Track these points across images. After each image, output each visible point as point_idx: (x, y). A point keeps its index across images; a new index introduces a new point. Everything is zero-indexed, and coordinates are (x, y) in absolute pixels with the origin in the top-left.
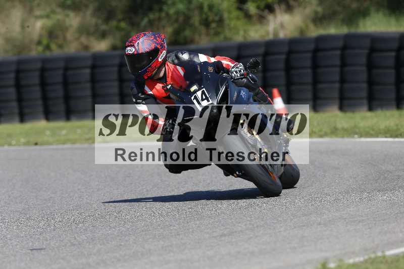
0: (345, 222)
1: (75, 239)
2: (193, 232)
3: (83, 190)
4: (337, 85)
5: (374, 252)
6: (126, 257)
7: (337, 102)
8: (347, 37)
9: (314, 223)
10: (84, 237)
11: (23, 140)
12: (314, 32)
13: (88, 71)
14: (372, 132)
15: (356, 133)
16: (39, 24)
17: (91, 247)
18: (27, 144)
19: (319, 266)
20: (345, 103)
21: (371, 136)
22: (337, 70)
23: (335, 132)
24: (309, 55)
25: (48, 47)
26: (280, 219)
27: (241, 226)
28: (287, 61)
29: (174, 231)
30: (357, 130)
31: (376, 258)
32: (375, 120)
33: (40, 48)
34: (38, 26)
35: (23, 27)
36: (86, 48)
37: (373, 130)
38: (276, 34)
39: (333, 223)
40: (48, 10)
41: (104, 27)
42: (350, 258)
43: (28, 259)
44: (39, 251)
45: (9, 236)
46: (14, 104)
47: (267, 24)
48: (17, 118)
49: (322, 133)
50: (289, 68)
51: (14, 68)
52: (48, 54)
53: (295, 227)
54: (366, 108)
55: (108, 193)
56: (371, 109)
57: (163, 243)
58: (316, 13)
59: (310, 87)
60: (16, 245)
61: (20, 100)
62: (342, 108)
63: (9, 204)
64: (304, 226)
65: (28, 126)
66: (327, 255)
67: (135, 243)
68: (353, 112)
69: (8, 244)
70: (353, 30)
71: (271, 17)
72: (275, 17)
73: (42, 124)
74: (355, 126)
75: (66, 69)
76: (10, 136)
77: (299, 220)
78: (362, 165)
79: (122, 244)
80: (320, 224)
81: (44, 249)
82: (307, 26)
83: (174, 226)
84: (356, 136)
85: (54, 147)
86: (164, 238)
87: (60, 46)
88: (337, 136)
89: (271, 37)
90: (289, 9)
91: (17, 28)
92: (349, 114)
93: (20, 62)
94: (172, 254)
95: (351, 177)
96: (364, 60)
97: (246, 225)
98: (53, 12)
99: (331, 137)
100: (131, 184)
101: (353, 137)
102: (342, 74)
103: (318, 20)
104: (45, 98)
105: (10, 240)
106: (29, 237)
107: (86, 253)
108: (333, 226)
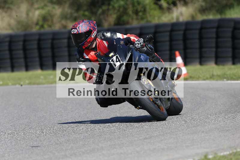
0: (218, 131)
1: (58, 140)
2: (128, 136)
3: (63, 111)
4: (214, 50)
5: (236, 149)
6: (88, 151)
7: (214, 59)
8: (220, 21)
9: (200, 131)
10: (63, 140)
11: (27, 82)
12: (200, 18)
13: (66, 41)
14: (234, 77)
15: (226, 78)
16: (37, 13)
17: (67, 145)
18: (30, 84)
19: (203, 157)
20: (219, 60)
21: (234, 80)
22: (214, 40)
23: (212, 77)
24: (197, 32)
25: (42, 26)
26: (179, 129)
27: (156, 133)
28: (185, 35)
29: (116, 136)
30: (226, 76)
31: (237, 152)
32: (236, 70)
33: (38, 27)
34: (37, 14)
35: (27, 15)
36: (65, 27)
37: (235, 76)
38: (178, 18)
39: (211, 131)
40: (42, 4)
41: (75, 15)
42: (221, 152)
43: (30, 152)
44: (36, 147)
45: (19, 139)
46: (22, 60)
47: (173, 13)
48: (24, 69)
49: (205, 78)
50: (185, 39)
51: (22, 39)
52: (42, 31)
53: (189, 134)
54: (231, 63)
55: (78, 113)
56: (234, 63)
57: (110, 143)
58: (202, 6)
59: (198, 51)
60: (23, 144)
61: (26, 58)
62: (216, 63)
63: (19, 119)
64: (194, 133)
65: (31, 73)
66: (208, 150)
67: (93, 143)
68: (223, 65)
69: (18, 143)
70: (223, 17)
71: (174, 9)
72: (177, 9)
73: (39, 72)
74: (225, 74)
75: (53, 39)
76: (20, 79)
77: (191, 129)
78: (228, 97)
79: (86, 143)
80: (203, 132)
81: (40, 146)
82: (196, 14)
83: (117, 133)
84: (225, 80)
85: (45, 85)
86: (111, 140)
87: (50, 26)
88: (214, 79)
89: (175, 20)
90: (186, 3)
91: (24, 15)
92: (221, 67)
93: (25, 35)
94: (115, 150)
95: (222, 104)
96: (230, 34)
97: (159, 132)
98: (45, 5)
99: (210, 80)
100: (91, 108)
101: (223, 80)
102: (217, 43)
103: (203, 10)
104: (41, 57)
105: (20, 141)
106: (30, 139)
107: (64, 149)
108: (211, 133)
